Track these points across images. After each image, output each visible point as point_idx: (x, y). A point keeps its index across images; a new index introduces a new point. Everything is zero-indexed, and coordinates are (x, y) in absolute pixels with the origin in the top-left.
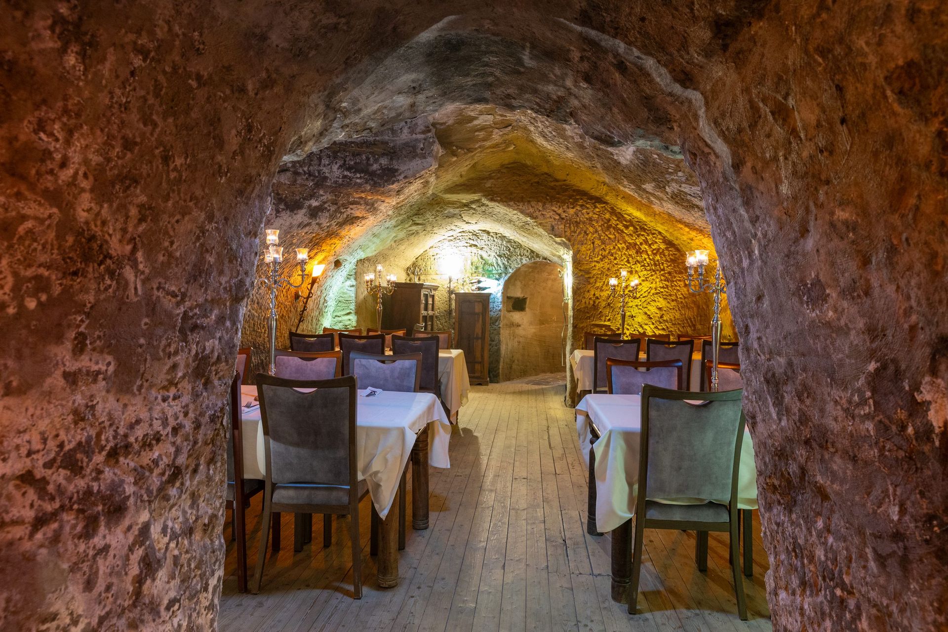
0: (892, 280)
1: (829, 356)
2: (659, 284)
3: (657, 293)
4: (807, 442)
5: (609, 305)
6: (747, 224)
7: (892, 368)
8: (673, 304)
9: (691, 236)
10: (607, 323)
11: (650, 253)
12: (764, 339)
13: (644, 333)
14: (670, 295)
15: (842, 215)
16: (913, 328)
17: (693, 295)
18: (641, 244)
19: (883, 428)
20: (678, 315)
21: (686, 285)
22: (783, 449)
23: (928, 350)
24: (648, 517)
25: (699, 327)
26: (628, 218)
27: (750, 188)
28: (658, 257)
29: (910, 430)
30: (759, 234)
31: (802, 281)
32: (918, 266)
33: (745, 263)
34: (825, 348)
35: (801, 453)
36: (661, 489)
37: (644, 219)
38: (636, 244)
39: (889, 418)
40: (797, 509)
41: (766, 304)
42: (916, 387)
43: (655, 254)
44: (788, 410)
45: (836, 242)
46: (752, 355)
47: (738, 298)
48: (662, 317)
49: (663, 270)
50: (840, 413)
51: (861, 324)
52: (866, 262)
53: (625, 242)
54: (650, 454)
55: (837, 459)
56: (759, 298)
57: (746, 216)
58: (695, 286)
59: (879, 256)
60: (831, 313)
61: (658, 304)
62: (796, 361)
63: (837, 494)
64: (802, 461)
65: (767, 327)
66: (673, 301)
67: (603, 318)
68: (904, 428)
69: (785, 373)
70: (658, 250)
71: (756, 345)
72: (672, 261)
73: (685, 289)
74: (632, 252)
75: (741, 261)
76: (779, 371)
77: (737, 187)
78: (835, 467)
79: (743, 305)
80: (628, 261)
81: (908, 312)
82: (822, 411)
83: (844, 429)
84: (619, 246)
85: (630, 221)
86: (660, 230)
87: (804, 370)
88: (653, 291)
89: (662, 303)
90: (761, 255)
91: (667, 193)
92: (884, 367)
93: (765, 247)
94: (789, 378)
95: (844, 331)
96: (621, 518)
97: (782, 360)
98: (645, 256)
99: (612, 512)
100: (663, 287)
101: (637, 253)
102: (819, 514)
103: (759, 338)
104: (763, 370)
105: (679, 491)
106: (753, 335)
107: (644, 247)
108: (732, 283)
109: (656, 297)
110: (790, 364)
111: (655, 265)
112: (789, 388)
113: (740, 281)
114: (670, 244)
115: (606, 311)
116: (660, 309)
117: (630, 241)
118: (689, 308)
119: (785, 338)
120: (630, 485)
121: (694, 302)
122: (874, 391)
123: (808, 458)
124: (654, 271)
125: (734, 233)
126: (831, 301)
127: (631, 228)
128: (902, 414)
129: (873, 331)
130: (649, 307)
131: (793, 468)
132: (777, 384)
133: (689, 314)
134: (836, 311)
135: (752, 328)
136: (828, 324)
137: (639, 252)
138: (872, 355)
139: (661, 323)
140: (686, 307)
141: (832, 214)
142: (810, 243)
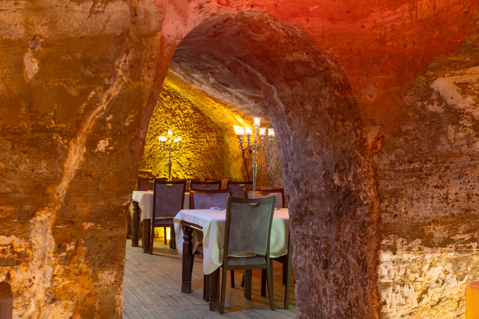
0: (328, 151)
1: (313, 171)
2: (188, 140)
3: (187, 147)
4: (307, 199)
5: (151, 156)
6: (289, 130)
7: (328, 172)
8: (199, 155)
9: (214, 106)
10: (149, 171)
11: (182, 116)
12: (294, 168)
13: (177, 177)
14: (197, 149)
15: (317, 134)
16: (332, 162)
17: (212, 149)
18: (176, 109)
19: (326, 188)
20: (202, 164)
21: (208, 141)
22: (300, 204)
23: (334, 167)
24: (229, 264)
25: (216, 172)
26: (166, 89)
27: (291, 120)
28: (188, 120)
29: (332, 187)
30: (293, 134)
31: (307, 149)
32: (332, 148)
33: (287, 142)
34: (313, 169)
35: (305, 203)
36: (236, 250)
37: (179, 90)
38: (171, 109)
39: (327, 185)
40: (304, 223)
41: (295, 156)
42: (332, 176)
43: (186, 117)
44: (301, 190)
45: (315, 140)
46: (289, 174)
47: (284, 154)
48: (190, 165)
49: (192, 129)
50: (316, 187)
51: (321, 161)
52: (322, 146)
53: (164, 107)
54: (230, 232)
55: (316, 201)
56: (292, 154)
57: (289, 127)
58: (214, 142)
59: (325, 145)
60: (314, 159)
61: (188, 155)
62: (304, 174)
63: (316, 211)
64: (306, 205)
65: (295, 164)
66: (198, 153)
67: (146, 167)
68: (330, 186)
69: (301, 178)
70: (188, 114)
71: (290, 170)
72: (199, 123)
73: (207, 144)
74: (169, 115)
75: (286, 141)
76: (299, 178)
77: (286, 118)
78: (315, 203)
79: (286, 156)
80: (166, 122)
81: (331, 158)
82: (312, 188)
83: (317, 191)
84: (159, 110)
85: (168, 91)
86: (190, 99)
87: (307, 176)
88: (184, 146)
89: (190, 154)
90: (293, 140)
91: (209, 81)
92: (326, 172)
93: (295, 138)
94: (302, 179)
95: (317, 164)
96: (216, 266)
97: (300, 174)
98: (178, 118)
99: (212, 263)
100: (191, 143)
101: (172, 116)
102: (311, 221)
103: (292, 168)
104: (293, 179)
105: (244, 249)
106: (290, 167)
107: (178, 111)
108: (281, 149)
109: (186, 150)
110: (302, 175)
111: (186, 125)
112: (302, 183)
113: (285, 148)
114: (196, 110)
115: (149, 161)
116: (189, 159)
117: (168, 107)
118: (209, 159)
119: (301, 167)
120: (220, 249)
121: (213, 154)
122: (324, 179)
123: (308, 204)
124: (185, 130)
125: (284, 132)
126: (314, 156)
127: (169, 97)
128: (330, 183)
129: (324, 163)
130: (181, 158)
131: (303, 209)
132: (298, 183)
133: (209, 163)
134: (315, 158)
135: (289, 165)
136: (313, 162)
137: (174, 115)
138: (324, 169)
139: (189, 170)
140: (208, 157)
141: (315, 133)
142: (309, 139)
